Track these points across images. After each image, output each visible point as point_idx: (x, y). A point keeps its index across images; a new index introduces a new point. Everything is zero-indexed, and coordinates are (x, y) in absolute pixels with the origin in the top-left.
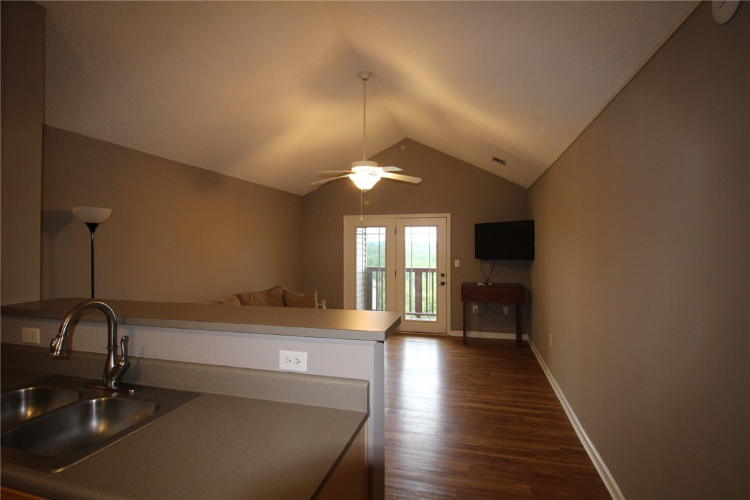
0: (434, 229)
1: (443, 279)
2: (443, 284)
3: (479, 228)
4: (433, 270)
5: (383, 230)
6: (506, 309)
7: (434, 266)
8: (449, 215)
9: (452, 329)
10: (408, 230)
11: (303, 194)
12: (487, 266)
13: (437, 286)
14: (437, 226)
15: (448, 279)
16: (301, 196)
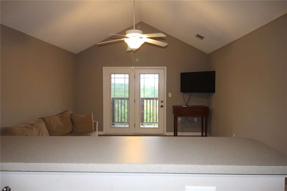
0: (157, 76)
1: (162, 104)
2: (162, 106)
3: (183, 75)
4: (156, 99)
5: (127, 76)
6: (196, 119)
7: (157, 96)
8: (165, 68)
9: (167, 131)
10: (142, 76)
11: (76, 53)
12: (187, 96)
13: (159, 108)
14: (159, 74)
15: (165, 104)
16: (74, 54)
